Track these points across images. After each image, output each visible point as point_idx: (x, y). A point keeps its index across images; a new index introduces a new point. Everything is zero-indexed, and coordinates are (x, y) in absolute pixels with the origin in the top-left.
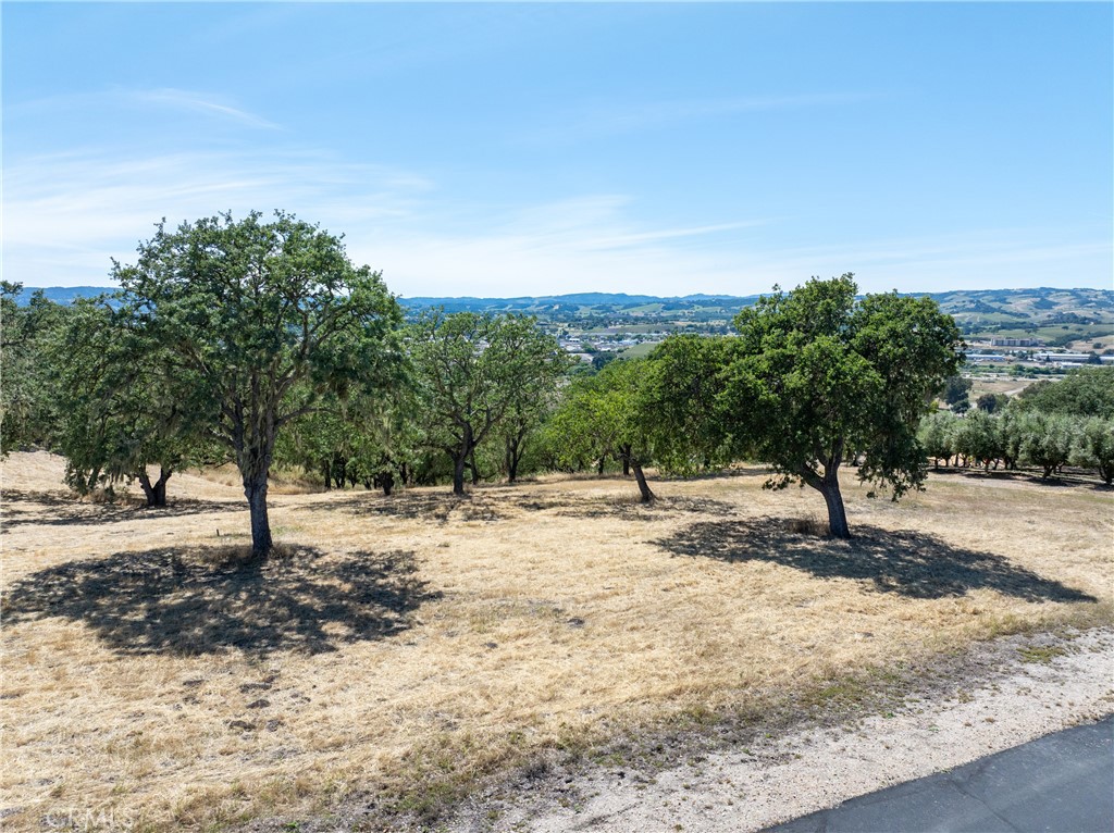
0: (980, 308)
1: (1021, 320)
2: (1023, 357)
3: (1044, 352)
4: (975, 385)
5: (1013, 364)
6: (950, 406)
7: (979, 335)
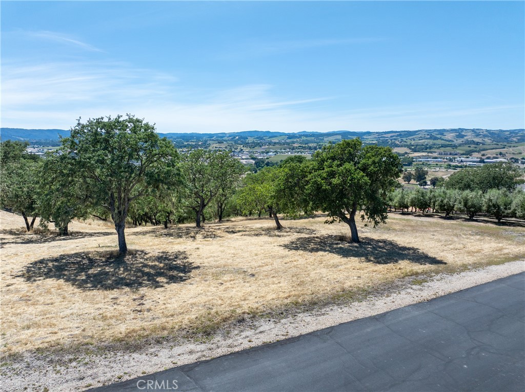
0: (432, 137)
1: (450, 143)
2: (451, 160)
3: (460, 158)
4: (429, 173)
5: (446, 163)
6: (418, 183)
7: (432, 150)
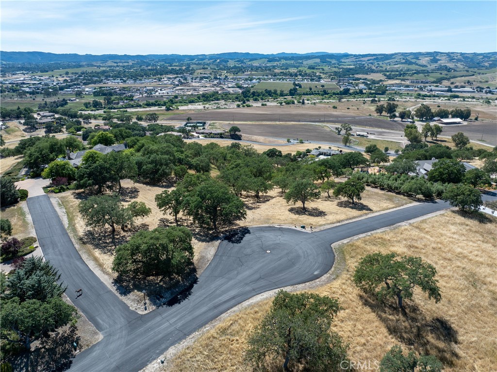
0: (407, 62)
2: (421, 89)
3: (430, 86)
4: (400, 103)
5: (417, 93)
6: (389, 115)
7: (405, 78)
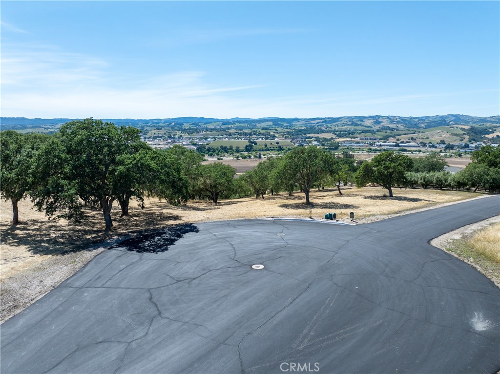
0: (354, 124)
1: (369, 129)
2: (371, 144)
3: (379, 142)
4: (355, 156)
5: (367, 148)
7: (354, 136)
